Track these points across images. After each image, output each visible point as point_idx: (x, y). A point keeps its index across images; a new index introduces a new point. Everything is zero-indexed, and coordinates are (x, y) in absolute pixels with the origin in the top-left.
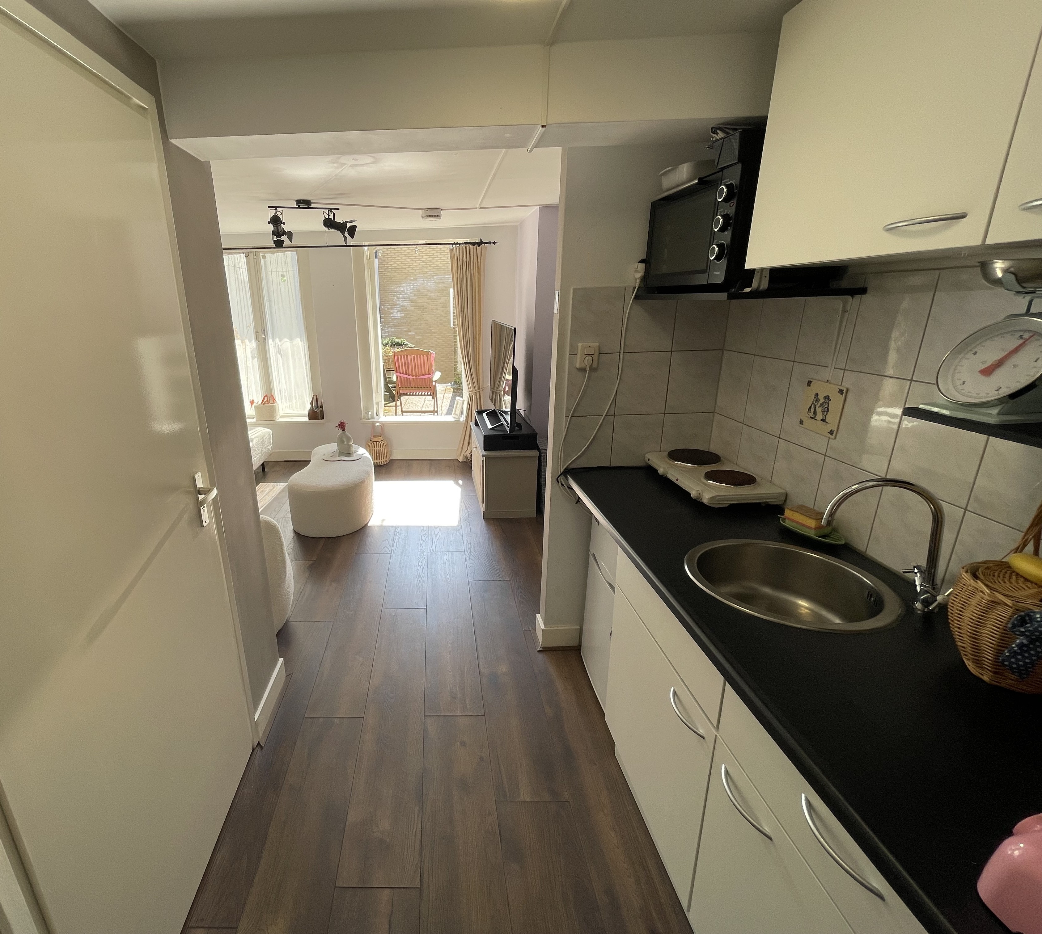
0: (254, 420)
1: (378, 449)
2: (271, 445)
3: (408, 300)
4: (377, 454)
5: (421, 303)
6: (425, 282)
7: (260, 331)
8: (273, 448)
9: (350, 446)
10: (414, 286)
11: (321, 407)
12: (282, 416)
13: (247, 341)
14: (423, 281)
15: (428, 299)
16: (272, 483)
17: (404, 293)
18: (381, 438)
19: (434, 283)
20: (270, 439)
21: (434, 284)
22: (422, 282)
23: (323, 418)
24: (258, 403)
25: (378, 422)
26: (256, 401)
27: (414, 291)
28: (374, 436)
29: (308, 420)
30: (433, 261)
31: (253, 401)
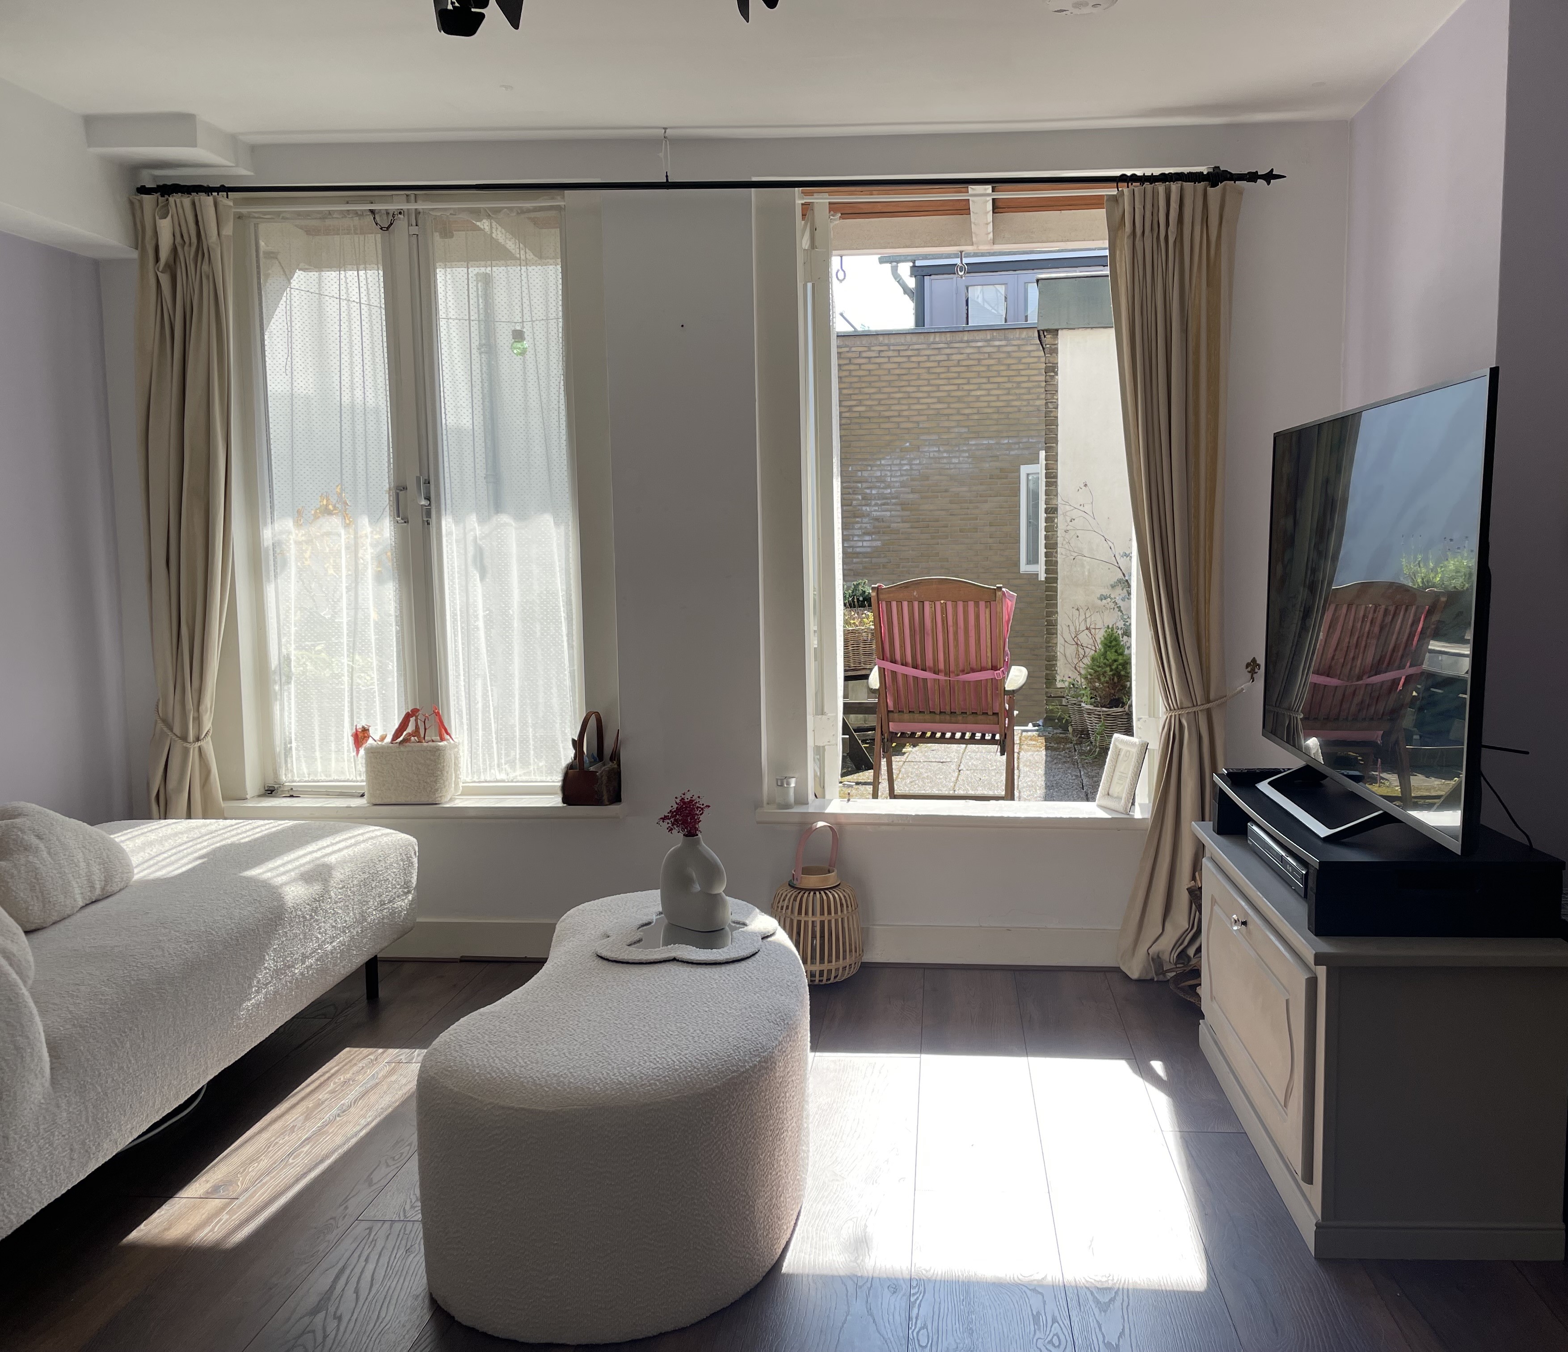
0: (362, 802)
1: (818, 919)
2: (410, 897)
3: (894, 504)
4: (814, 937)
5: (931, 511)
6: (945, 455)
7: (412, 485)
8: (417, 905)
9: (713, 903)
10: (910, 464)
11: (615, 756)
12: (469, 792)
13: (364, 521)
14: (939, 451)
15: (951, 502)
16: (390, 1051)
17: (882, 485)
18: (832, 879)
19: (967, 457)
20: (406, 871)
21: (970, 460)
22: (936, 454)
23: (616, 798)
24: (383, 738)
25: (822, 816)
26: (376, 733)
27: (912, 480)
28: (807, 871)
29: (561, 805)
30: (966, 399)
31: (365, 730)
